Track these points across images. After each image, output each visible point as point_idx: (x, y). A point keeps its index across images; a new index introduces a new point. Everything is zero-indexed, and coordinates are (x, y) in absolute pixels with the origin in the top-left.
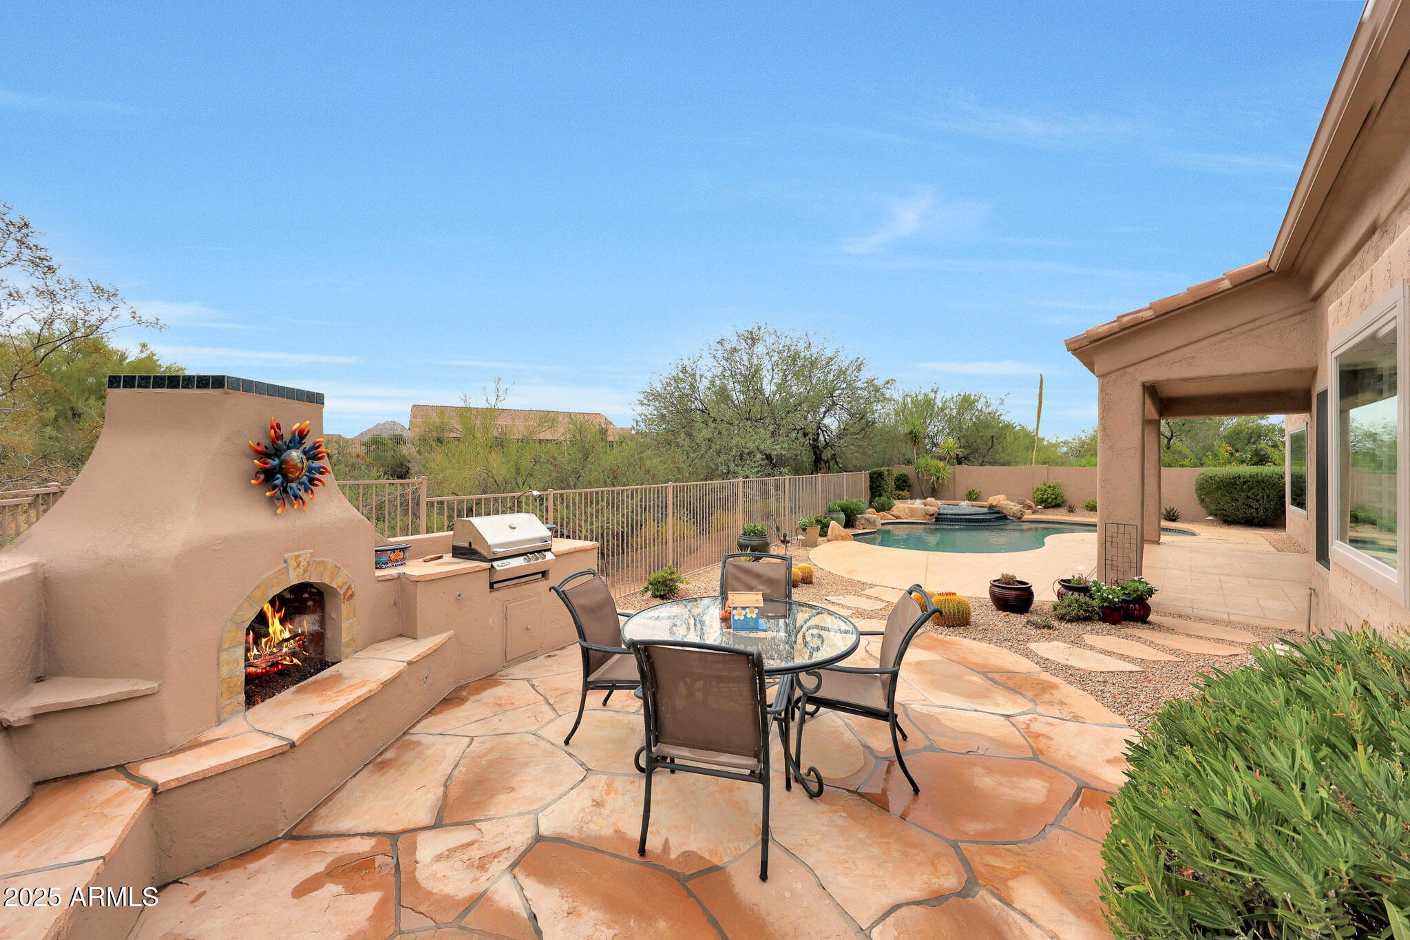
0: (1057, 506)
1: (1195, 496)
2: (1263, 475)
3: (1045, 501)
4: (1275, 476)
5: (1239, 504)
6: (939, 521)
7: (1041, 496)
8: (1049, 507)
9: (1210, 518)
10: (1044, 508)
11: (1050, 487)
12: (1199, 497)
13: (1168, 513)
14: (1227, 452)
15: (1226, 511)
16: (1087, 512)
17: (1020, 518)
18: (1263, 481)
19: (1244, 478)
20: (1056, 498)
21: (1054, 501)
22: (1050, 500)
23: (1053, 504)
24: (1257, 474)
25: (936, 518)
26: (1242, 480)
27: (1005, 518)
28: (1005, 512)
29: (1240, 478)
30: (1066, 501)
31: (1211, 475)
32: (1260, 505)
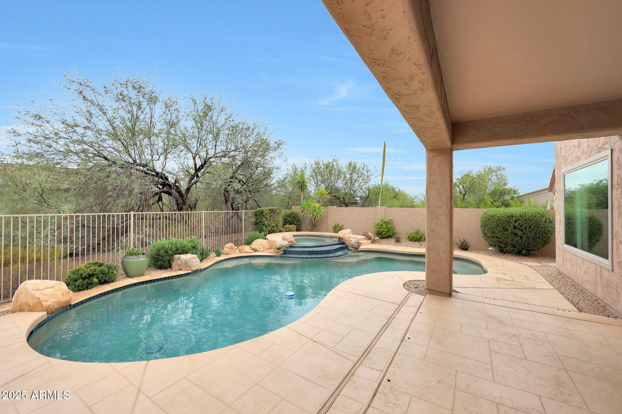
0: (389, 237)
1: (480, 230)
2: (530, 214)
3: (381, 233)
4: (538, 216)
5: (509, 232)
6: (287, 253)
7: (378, 230)
8: (384, 238)
9: (491, 248)
10: (381, 238)
11: (385, 223)
12: (483, 231)
13: (462, 244)
14: (490, 202)
15: (499, 238)
16: (409, 242)
17: (357, 249)
18: (529, 220)
19: (516, 217)
20: (389, 231)
21: (387, 233)
22: (384, 232)
23: (387, 235)
24: (525, 214)
25: (284, 251)
26: (514, 219)
27: (346, 248)
28: (347, 244)
29: (512, 217)
30: (396, 233)
31: (492, 214)
32: (524, 234)
